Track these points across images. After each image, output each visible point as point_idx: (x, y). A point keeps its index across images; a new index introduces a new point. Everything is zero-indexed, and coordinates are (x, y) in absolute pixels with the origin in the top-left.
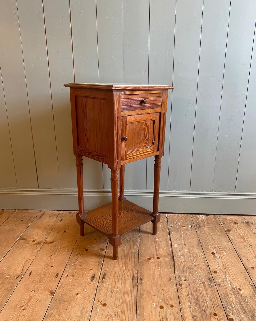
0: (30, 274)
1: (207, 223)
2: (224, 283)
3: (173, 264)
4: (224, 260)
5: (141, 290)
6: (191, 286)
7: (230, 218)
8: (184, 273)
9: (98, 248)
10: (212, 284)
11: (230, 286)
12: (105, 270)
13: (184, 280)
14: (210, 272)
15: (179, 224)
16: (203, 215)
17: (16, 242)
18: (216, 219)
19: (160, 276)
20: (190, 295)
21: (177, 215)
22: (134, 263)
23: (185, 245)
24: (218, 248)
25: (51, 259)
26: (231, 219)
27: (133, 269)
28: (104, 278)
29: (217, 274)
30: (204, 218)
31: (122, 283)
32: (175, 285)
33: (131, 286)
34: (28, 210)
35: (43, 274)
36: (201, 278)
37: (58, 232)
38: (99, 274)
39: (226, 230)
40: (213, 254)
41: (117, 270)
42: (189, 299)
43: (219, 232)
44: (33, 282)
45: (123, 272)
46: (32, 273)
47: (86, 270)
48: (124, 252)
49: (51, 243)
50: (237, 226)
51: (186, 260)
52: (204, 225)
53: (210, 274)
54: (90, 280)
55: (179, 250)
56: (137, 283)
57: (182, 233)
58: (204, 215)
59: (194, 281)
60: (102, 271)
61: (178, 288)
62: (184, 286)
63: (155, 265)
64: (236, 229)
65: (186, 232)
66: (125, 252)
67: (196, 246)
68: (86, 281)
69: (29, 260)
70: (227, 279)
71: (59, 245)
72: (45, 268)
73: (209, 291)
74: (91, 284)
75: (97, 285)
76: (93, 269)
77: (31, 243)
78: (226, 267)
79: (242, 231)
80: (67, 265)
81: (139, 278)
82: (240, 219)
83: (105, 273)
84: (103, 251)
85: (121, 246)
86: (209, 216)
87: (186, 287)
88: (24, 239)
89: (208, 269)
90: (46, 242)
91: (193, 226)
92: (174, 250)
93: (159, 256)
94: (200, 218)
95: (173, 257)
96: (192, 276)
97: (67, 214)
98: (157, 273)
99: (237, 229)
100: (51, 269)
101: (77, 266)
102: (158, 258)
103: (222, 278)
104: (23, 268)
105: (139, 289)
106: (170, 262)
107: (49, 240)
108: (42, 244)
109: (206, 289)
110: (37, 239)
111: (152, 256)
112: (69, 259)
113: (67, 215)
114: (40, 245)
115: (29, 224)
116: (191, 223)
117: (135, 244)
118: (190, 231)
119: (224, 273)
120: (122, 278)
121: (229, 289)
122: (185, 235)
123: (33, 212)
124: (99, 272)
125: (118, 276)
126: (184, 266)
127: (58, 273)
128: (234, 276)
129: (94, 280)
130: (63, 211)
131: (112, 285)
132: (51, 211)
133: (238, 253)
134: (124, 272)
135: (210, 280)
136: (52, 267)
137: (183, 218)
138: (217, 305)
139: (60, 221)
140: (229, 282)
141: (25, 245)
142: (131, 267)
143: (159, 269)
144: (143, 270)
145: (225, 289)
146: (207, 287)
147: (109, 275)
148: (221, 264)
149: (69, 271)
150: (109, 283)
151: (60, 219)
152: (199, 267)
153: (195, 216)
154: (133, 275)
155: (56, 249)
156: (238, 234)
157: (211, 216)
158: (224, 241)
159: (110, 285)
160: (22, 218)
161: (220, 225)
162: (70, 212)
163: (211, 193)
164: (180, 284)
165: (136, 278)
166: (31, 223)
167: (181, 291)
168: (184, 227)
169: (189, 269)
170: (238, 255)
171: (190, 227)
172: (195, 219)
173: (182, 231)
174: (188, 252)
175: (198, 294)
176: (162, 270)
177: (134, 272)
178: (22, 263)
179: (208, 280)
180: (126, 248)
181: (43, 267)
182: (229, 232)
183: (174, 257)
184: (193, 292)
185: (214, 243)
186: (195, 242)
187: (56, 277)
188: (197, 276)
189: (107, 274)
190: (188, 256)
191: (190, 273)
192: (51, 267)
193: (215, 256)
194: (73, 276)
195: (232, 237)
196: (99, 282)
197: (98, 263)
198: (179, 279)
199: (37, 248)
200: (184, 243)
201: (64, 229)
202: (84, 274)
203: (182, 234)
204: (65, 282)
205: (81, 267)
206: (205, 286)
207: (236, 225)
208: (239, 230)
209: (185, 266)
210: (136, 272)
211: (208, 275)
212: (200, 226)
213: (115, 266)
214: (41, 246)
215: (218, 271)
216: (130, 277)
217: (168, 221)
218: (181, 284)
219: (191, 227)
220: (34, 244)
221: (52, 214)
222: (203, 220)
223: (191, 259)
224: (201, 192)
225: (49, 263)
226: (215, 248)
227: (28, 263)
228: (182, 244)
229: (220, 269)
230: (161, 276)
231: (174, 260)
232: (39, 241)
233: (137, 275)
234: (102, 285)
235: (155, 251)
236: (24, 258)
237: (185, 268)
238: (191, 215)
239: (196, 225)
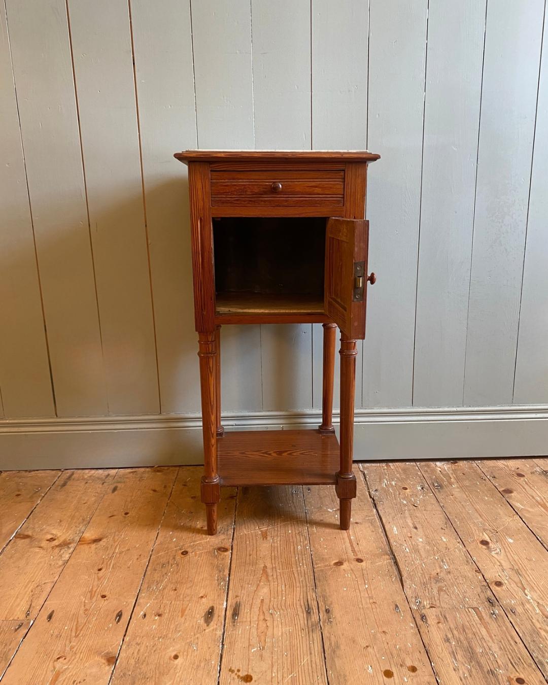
0: (50, 617)
1: (457, 477)
2: (524, 607)
3: (396, 573)
4: (512, 555)
5: (332, 636)
6: (448, 619)
7: (504, 465)
8: (425, 590)
9: (212, 547)
10: (497, 612)
11: (538, 612)
12: (237, 596)
13: (429, 606)
14: (485, 583)
15: (393, 483)
16: (443, 463)
17: (7, 545)
18: (474, 470)
19: (371, 601)
20: (451, 641)
21: (384, 464)
22: (305, 577)
23: (416, 528)
24: (493, 531)
25: (99, 579)
26: (507, 466)
27: (305, 588)
28: (236, 613)
29: (504, 587)
30: (446, 469)
31: (284, 624)
32: (409, 618)
33: (307, 630)
34: (30, 471)
35: (84, 615)
36: (467, 600)
37: (110, 517)
38: (222, 606)
39: (501, 490)
40: (485, 543)
41: (266, 593)
42: (450, 649)
43: (487, 497)
44: (59, 636)
45: (280, 597)
46: (54, 615)
47: (188, 598)
48: (276, 553)
49: (96, 541)
50: (525, 481)
51: (425, 560)
52: (451, 484)
53: (487, 589)
54: (202, 621)
55: (404, 540)
56: (318, 620)
57: (405, 502)
58: (446, 462)
59: (455, 608)
60: (228, 599)
61: (420, 626)
62: (432, 620)
63: (354, 577)
64: (524, 488)
65: (412, 499)
66: (279, 553)
67: (442, 529)
68: (193, 626)
69: (45, 583)
70: (529, 598)
71: (117, 546)
72: (86, 601)
73: (493, 626)
74: (207, 631)
75: (221, 633)
76: (206, 596)
77: (44, 544)
78: (519, 571)
79: (537, 492)
80: (141, 591)
81: (322, 609)
82: (528, 466)
83: (238, 603)
84: (225, 553)
85: (266, 539)
86: (456, 463)
87: (439, 623)
88: (27, 537)
89: (480, 578)
90: (81, 541)
91: (426, 485)
92: (392, 541)
93: (360, 556)
94: (437, 468)
95: (394, 555)
96: (446, 596)
97: (126, 476)
98: (362, 594)
99: (526, 487)
100: (103, 603)
101: (166, 591)
102: (359, 560)
103: (517, 597)
104: (31, 605)
105: (326, 634)
106: (389, 567)
107: (89, 535)
108: (72, 546)
109: (485, 623)
110: (60, 536)
111: (344, 557)
112: (144, 576)
113: (127, 478)
114: (69, 548)
115: (37, 502)
116: (421, 479)
117: (299, 533)
118: (421, 497)
119: (519, 585)
120: (282, 611)
121: (538, 621)
122: (412, 507)
123: (43, 474)
124: (223, 601)
125: (271, 607)
126: (423, 576)
127: (121, 611)
128: (542, 589)
129: (212, 621)
130: (117, 470)
131: (259, 631)
132: (87, 471)
133: (540, 539)
134: (284, 598)
135: (490, 602)
136: (103, 597)
137: (400, 470)
138: (520, 659)
139: (111, 491)
140: (535, 605)
141: (32, 549)
142: (298, 585)
143: (367, 586)
144: (327, 591)
145: (530, 619)
146: (486, 618)
147: (248, 606)
148: (506, 565)
149: (147, 604)
150: (252, 625)
151: (113, 487)
152: (458, 575)
153: (425, 466)
154: (306, 604)
155: (108, 554)
156: (531, 498)
157: (461, 463)
158: (501, 513)
159: (254, 630)
160: (19, 490)
161: (485, 480)
162: (135, 472)
163: (459, 409)
164: (423, 617)
165: (315, 611)
166: (40, 499)
167: (428, 631)
168: (406, 489)
169: (437, 581)
170: (542, 542)
171: (420, 488)
172: (427, 471)
173: (402, 498)
174: (426, 544)
175: (470, 636)
176: (372, 587)
177: (307, 596)
178: (27, 592)
179: (487, 604)
180: (278, 542)
181: (82, 597)
182: (510, 495)
183: (397, 557)
184: (455, 632)
185: (481, 520)
186: (438, 520)
187: (115, 620)
188: (458, 594)
189: (243, 606)
190: (428, 551)
191: (440, 590)
192: (101, 598)
193: (488, 548)
194: (160, 615)
195: (518, 505)
196: (225, 626)
197: (218, 580)
198: (417, 604)
199: (61, 556)
200: (413, 524)
201: (123, 509)
202: (186, 608)
203: (405, 505)
204: (140, 631)
205: (176, 592)
206: (481, 618)
207: (522, 479)
208: (531, 488)
209: (425, 574)
210: (311, 595)
211: (482, 592)
212: (441, 486)
213: (258, 585)
214: (72, 549)
215: (505, 581)
216: (299, 609)
217: (367, 479)
218: (425, 616)
219: (422, 488)
220: (53, 548)
221: (91, 476)
222: (445, 473)
223: (437, 558)
224: (438, 408)
225: (94, 589)
226: (485, 530)
227: (42, 591)
228: (408, 528)
229: (507, 576)
230: (375, 601)
231: (396, 563)
232: (65, 539)
233: (316, 603)
234: (235, 632)
235: (348, 545)
236: (29, 581)
237: (427, 579)
238: (418, 463)
239: (432, 484)
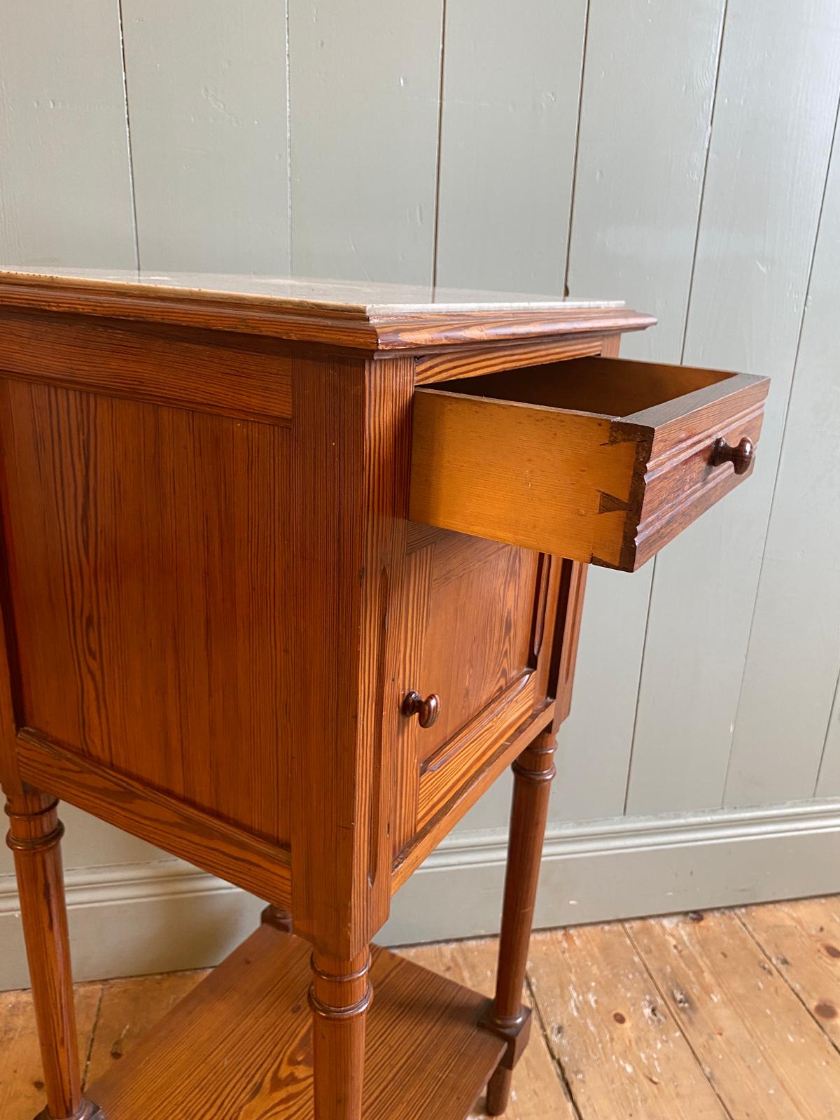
1: (713, 967)
7: (793, 918)
15: (591, 998)
16: (675, 922)
18: (740, 939)
21: (560, 934)
26: (799, 922)
30: (685, 938)
39: (812, 1005)
43: (791, 1032)
52: (707, 991)
57: (629, 1069)
58: (681, 918)
65: (643, 1056)
82: (837, 919)
86: (702, 920)
91: (660, 1001)
94: (667, 937)
116: (645, 980)
118: (659, 1046)
122: (648, 1086)
137: (596, 950)
153: (643, 932)
157: (711, 921)
161: (770, 972)
163: (716, 818)
168: (620, 1019)
171: (650, 1012)
172: (651, 952)
173: (621, 1055)
182: (833, 1021)
203: (632, 1080)
212: (687, 999)
217: (534, 988)
219: (653, 1011)
222: (686, 952)
238: (627, 925)
239: (669, 994)
